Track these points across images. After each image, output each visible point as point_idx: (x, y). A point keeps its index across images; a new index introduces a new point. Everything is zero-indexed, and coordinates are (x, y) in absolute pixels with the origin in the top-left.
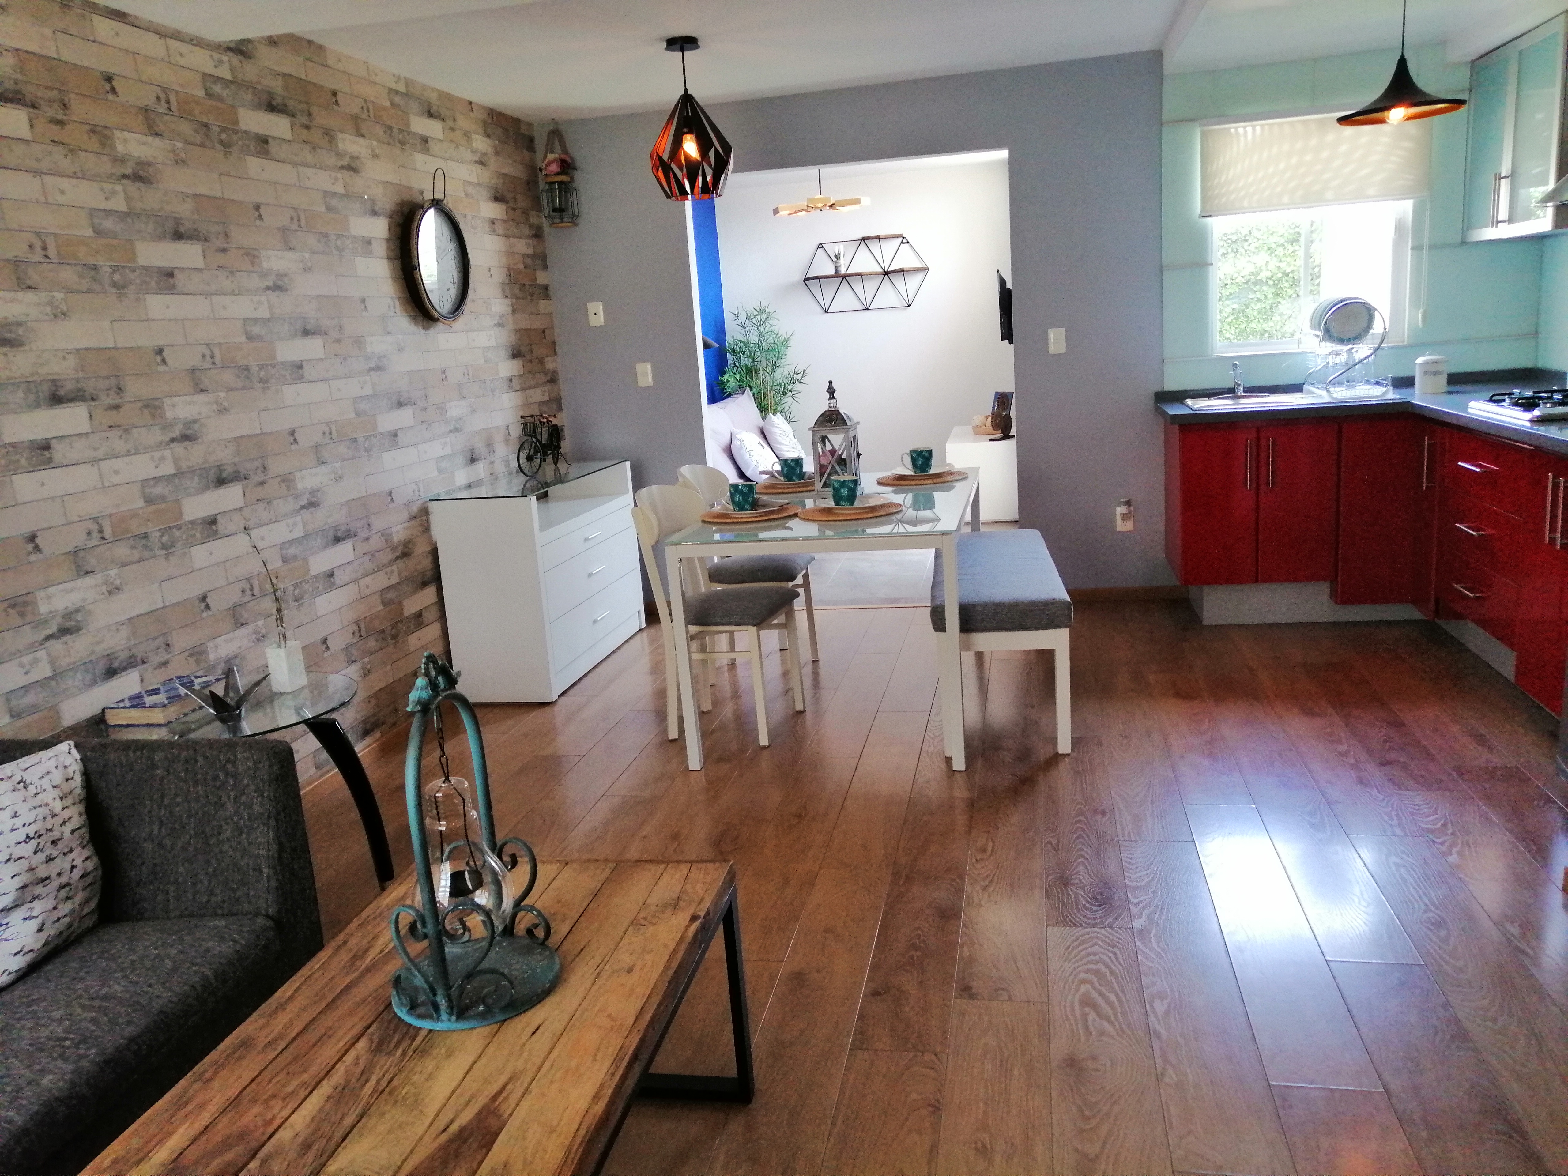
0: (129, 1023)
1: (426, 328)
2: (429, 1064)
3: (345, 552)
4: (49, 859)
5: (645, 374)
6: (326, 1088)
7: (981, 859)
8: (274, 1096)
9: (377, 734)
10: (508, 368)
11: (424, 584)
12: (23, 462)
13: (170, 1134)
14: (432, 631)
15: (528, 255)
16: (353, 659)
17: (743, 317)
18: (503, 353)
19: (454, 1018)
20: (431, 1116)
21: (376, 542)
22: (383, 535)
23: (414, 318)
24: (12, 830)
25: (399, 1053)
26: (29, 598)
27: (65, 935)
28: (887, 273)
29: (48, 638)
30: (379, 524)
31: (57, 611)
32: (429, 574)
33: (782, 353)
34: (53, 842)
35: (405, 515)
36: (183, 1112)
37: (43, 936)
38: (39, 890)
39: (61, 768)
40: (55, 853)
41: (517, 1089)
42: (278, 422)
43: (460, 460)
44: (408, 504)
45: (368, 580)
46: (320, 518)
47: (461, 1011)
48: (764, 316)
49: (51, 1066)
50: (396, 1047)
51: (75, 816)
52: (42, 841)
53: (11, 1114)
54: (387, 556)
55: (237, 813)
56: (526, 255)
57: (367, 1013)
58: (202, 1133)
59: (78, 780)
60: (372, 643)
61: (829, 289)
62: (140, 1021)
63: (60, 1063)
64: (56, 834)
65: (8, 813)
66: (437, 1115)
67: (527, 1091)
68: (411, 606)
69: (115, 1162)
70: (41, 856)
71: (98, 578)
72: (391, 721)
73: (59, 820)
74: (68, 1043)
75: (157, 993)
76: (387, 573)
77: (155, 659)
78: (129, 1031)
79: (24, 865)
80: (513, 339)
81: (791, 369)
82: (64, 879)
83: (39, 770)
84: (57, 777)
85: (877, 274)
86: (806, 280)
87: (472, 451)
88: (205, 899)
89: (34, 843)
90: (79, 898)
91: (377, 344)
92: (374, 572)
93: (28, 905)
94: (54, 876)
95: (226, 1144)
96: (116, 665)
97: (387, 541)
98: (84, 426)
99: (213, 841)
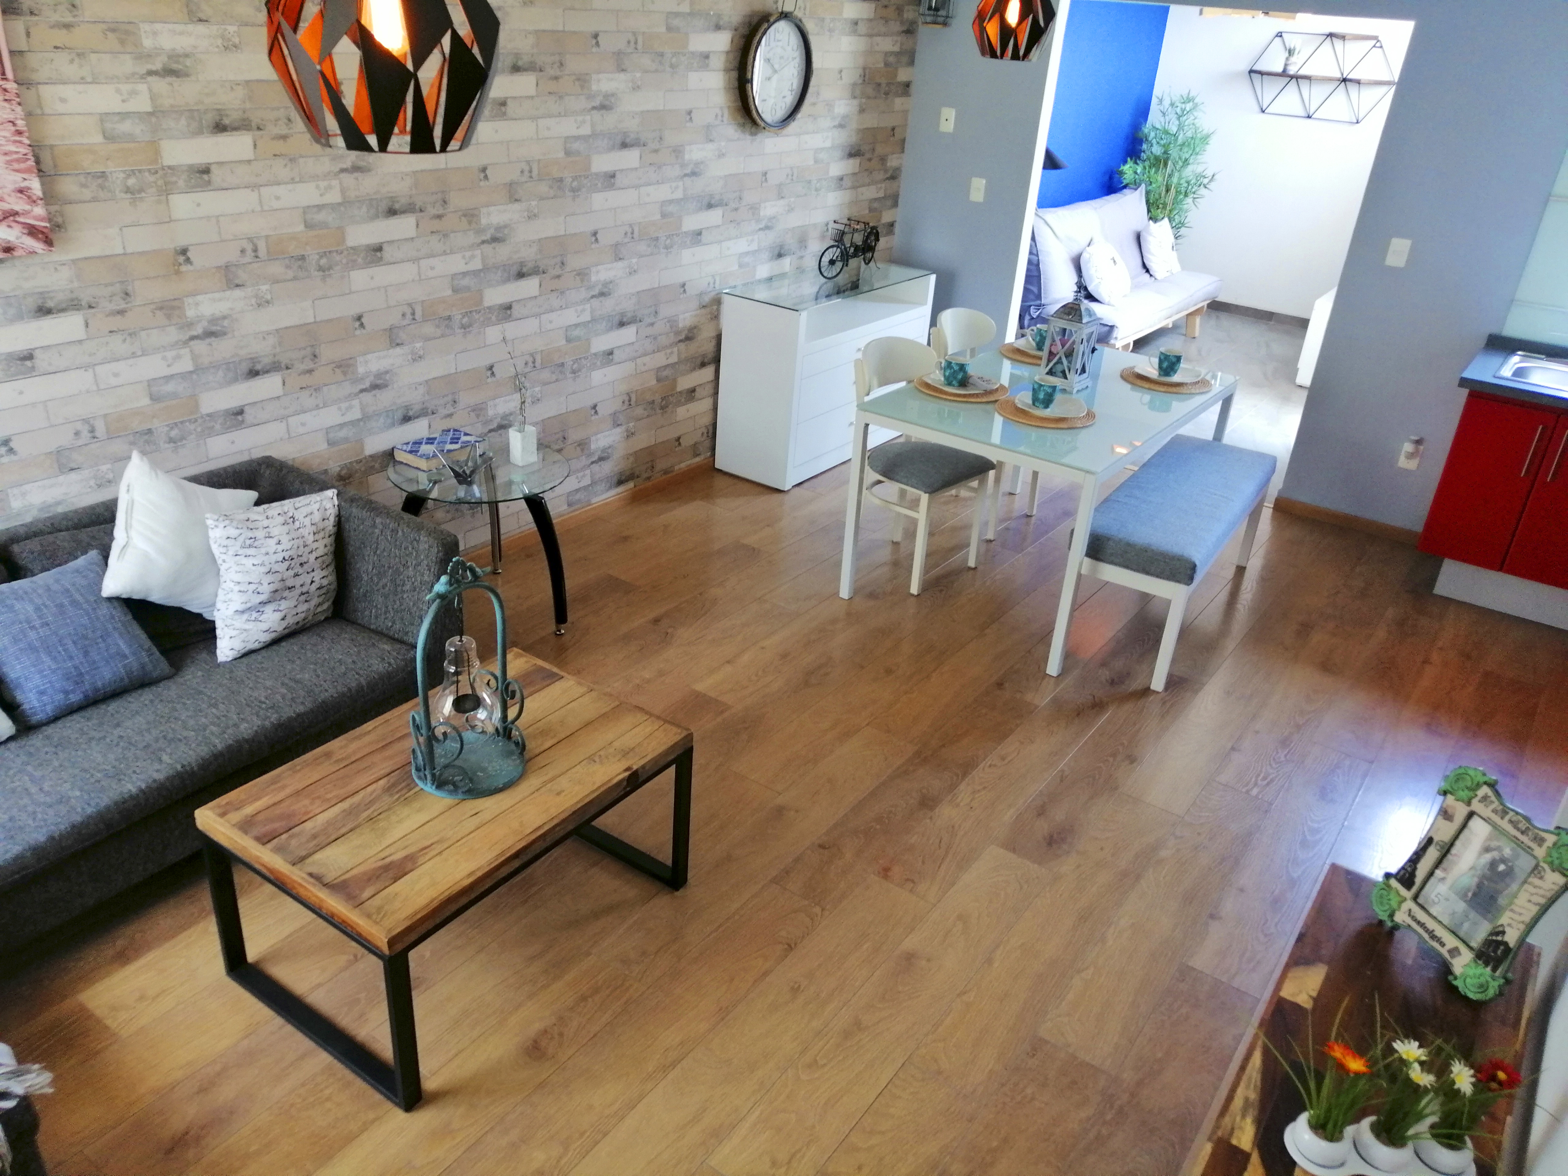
0: (303, 703)
1: (753, 134)
2: (406, 811)
3: (629, 334)
4: (296, 575)
5: (978, 190)
6: (345, 805)
7: (995, 766)
8: (319, 797)
9: (631, 485)
10: (839, 167)
11: (703, 365)
12: (360, 260)
13: (259, 798)
14: (705, 404)
15: (892, 53)
16: (619, 423)
17: (1167, 103)
18: (838, 154)
19: (434, 787)
20: (384, 846)
21: (661, 327)
22: (669, 322)
23: (743, 125)
24: (275, 553)
25: (397, 796)
26: (351, 362)
27: (301, 624)
28: (1345, 80)
29: (362, 391)
30: (666, 311)
31: (370, 372)
32: (710, 356)
33: (1197, 150)
34: (301, 564)
35: (694, 304)
36: (273, 787)
37: (284, 624)
38: (286, 593)
39: (322, 510)
40: (301, 571)
41: (438, 848)
42: (582, 225)
43: (765, 255)
44: (701, 294)
45: (647, 359)
46: (608, 306)
47: (440, 784)
48: (1188, 106)
49: (249, 718)
50: (397, 792)
51: (323, 546)
52: (293, 562)
53: (217, 741)
54: (672, 338)
55: (415, 576)
56: (886, 54)
57: (400, 760)
58: (275, 804)
59: (332, 519)
60: (639, 411)
61: (1270, 88)
62: (309, 705)
63: (255, 718)
64: (304, 559)
65: (275, 540)
66: (387, 847)
67: (440, 853)
68: (685, 383)
69: (227, 803)
70: (291, 573)
71: (405, 349)
72: (646, 475)
73: (307, 550)
74: (264, 706)
75: (327, 688)
76: (666, 354)
77: (443, 412)
78: (301, 709)
79: (279, 577)
80: (854, 139)
81: (1199, 169)
82: (304, 589)
83: (305, 511)
84: (317, 517)
85: (1331, 80)
86: (1251, 71)
87: (781, 247)
88: (390, 624)
89: (287, 563)
90: (315, 601)
91: (696, 153)
92: (654, 352)
93: (278, 602)
94: (298, 586)
95: (281, 817)
96: (411, 413)
97: (671, 327)
98: (412, 232)
99: (399, 589)
